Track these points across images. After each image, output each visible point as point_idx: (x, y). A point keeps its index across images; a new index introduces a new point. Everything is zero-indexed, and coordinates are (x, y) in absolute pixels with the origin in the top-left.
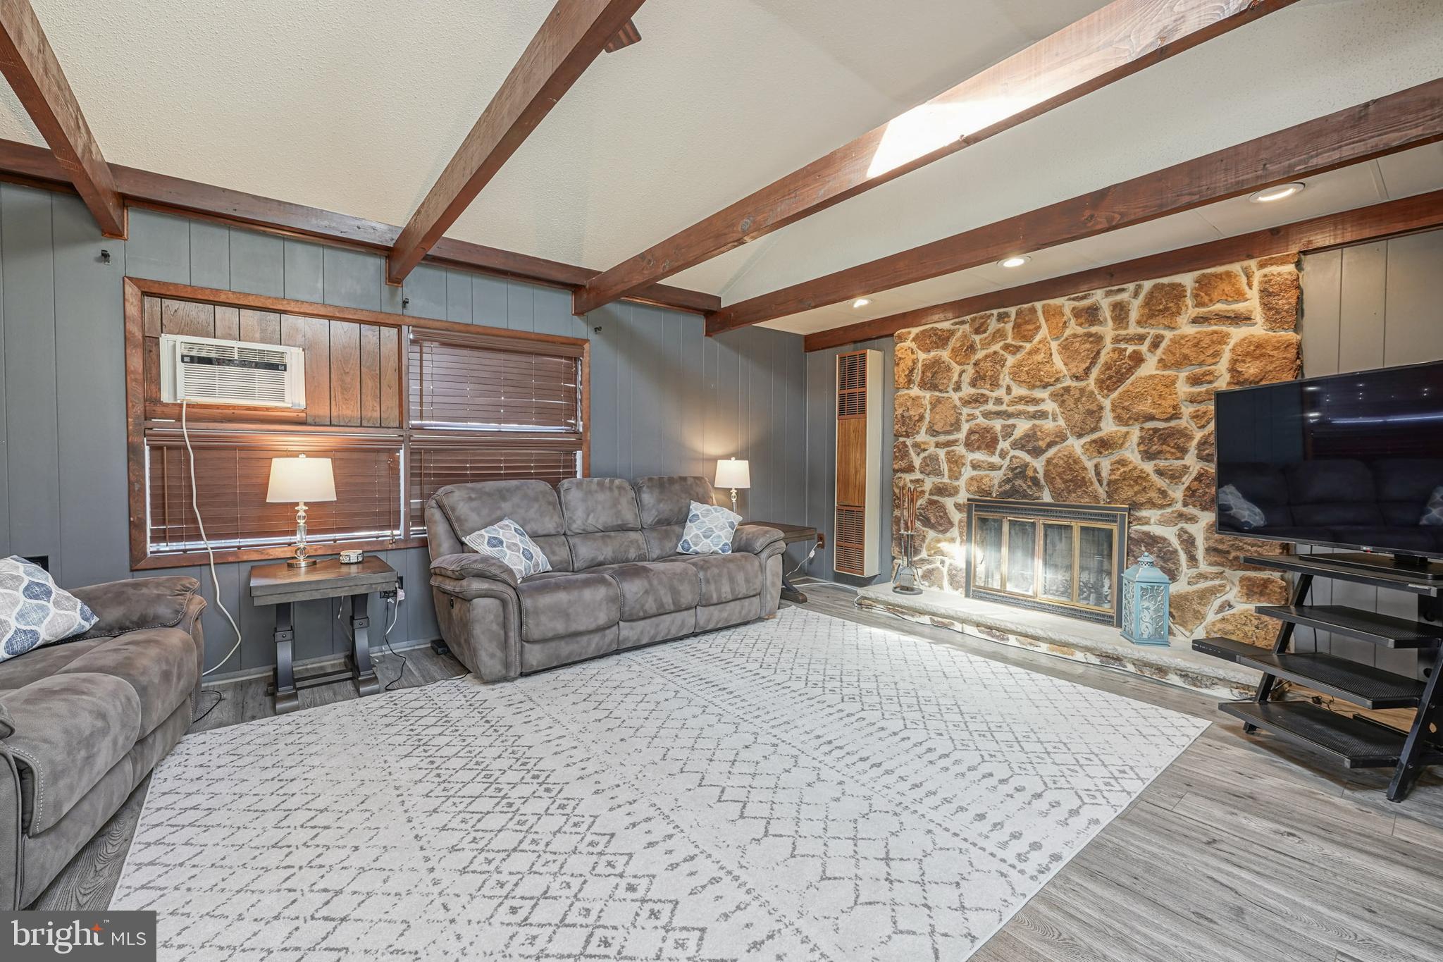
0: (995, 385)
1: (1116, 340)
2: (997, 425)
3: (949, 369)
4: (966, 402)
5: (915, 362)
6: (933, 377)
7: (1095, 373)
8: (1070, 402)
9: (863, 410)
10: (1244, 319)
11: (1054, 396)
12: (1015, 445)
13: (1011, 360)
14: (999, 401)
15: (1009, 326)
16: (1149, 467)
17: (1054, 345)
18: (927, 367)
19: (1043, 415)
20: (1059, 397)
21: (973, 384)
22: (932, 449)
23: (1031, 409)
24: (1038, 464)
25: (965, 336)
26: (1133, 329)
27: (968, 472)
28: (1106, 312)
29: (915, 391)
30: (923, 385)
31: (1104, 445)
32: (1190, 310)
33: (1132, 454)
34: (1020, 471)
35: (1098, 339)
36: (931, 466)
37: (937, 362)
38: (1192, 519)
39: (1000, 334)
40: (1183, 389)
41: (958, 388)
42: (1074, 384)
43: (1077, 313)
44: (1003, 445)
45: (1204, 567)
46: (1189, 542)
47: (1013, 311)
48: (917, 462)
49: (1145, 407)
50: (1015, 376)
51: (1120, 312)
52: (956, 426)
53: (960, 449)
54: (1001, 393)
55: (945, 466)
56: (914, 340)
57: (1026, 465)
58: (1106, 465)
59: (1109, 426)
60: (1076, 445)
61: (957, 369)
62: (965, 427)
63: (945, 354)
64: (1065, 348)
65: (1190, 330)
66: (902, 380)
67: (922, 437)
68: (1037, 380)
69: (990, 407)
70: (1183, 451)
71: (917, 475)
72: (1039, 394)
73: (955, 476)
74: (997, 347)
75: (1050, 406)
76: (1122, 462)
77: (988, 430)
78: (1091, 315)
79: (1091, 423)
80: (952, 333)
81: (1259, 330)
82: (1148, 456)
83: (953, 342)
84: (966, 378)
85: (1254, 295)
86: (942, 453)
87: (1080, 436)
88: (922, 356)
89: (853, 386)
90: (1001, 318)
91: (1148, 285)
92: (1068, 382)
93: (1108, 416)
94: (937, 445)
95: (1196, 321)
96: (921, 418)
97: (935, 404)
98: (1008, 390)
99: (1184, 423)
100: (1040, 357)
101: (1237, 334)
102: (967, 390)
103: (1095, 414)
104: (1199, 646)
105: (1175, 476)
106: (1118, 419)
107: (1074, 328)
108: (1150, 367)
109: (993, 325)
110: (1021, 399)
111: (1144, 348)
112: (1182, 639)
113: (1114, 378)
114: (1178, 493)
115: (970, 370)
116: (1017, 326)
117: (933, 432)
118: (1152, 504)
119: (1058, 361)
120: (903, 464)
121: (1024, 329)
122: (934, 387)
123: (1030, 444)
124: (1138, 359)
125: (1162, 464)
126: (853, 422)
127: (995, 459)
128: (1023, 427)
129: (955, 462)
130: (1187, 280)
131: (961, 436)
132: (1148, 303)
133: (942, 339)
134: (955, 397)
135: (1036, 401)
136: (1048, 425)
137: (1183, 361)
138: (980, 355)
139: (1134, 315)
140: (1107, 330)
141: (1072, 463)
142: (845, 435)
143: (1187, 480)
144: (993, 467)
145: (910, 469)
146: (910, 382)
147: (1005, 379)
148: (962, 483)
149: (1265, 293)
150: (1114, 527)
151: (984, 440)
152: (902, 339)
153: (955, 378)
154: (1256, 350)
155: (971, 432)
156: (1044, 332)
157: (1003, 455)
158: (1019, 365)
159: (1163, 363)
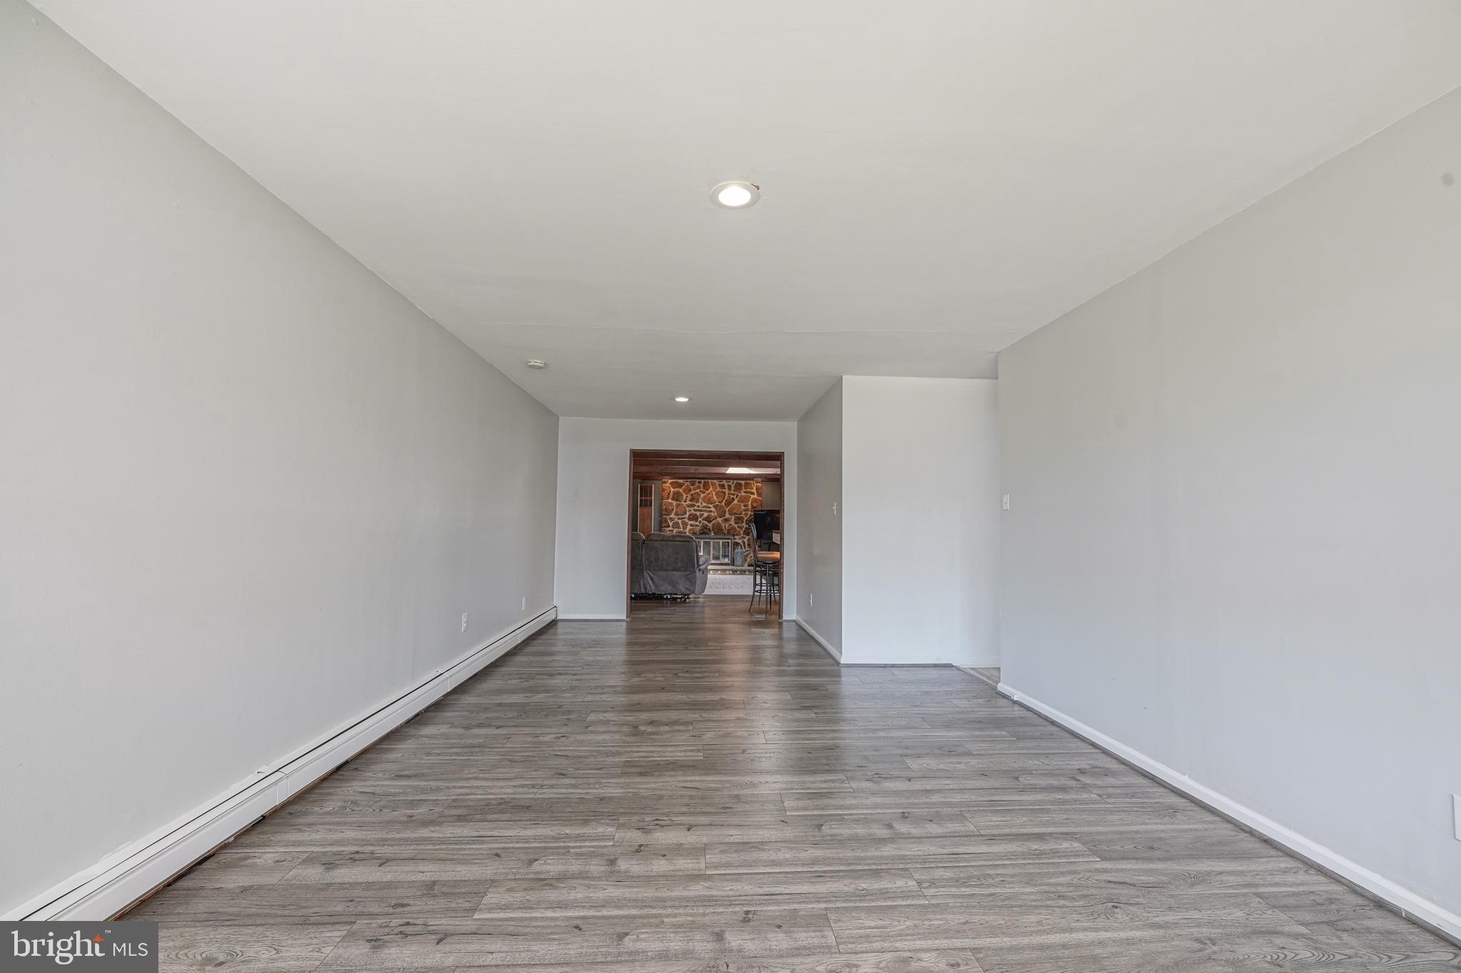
0: (698, 502)
1: (729, 494)
2: (698, 513)
3: (682, 495)
4: (688, 506)
5: (670, 491)
6: (677, 497)
7: (724, 501)
8: (718, 508)
9: (651, 506)
10: (753, 493)
11: (714, 507)
12: (703, 520)
13: (702, 495)
14: (698, 506)
15: (701, 486)
16: (736, 526)
17: (714, 493)
18: (674, 493)
19: (711, 511)
20: (715, 507)
21: (691, 501)
22: (676, 520)
23: (708, 509)
24: (710, 525)
25: (688, 486)
26: (732, 492)
27: (689, 527)
28: (726, 487)
29: (670, 501)
30: (673, 499)
31: (726, 520)
32: (744, 490)
33: (732, 522)
34: (705, 527)
35: (725, 493)
36: (676, 525)
37: (679, 492)
38: (745, 538)
39: (699, 487)
40: (743, 508)
41: (685, 501)
42: (719, 504)
43: (720, 485)
44: (699, 519)
45: (747, 549)
46: (744, 543)
47: (703, 481)
48: (671, 525)
49: (735, 511)
50: (704, 500)
51: (729, 487)
52: (686, 514)
53: (686, 520)
54: (699, 504)
55: (681, 526)
56: (670, 484)
57: (707, 525)
58: (727, 525)
59: (727, 516)
60: (720, 520)
61: (685, 495)
62: (688, 514)
63: (681, 490)
64: (717, 494)
65: (743, 494)
66: (666, 497)
67: (672, 516)
68: (710, 501)
69: (696, 508)
70: (743, 522)
71: (671, 528)
72: (710, 506)
73: (685, 528)
74: (698, 491)
75: (713, 509)
76: (731, 525)
77: (696, 515)
78: (723, 486)
79: (723, 514)
80: (684, 484)
81: (755, 496)
82: (736, 523)
83: (683, 487)
84: (689, 498)
85: (755, 488)
86: (680, 521)
87: (721, 517)
88: (672, 490)
89: (646, 496)
90: (700, 482)
91: (735, 481)
92: (717, 503)
93: (727, 513)
94: (679, 519)
95: (745, 492)
96: (673, 510)
97: (677, 506)
98: (701, 504)
99: (743, 515)
100: (711, 495)
101: (752, 496)
102: (688, 502)
103: (725, 512)
104: (749, 565)
105: (741, 528)
106: (730, 514)
107: (718, 489)
108: (735, 502)
109: (697, 484)
110: (705, 507)
111: (735, 497)
112: (747, 564)
113: (728, 503)
114: (742, 532)
115: (689, 497)
116: (704, 486)
117: (677, 514)
118: (737, 535)
119: (715, 498)
120: (666, 525)
121: (706, 486)
122: (678, 500)
123: (708, 519)
124: (733, 499)
125: (739, 525)
126: (646, 510)
127: (698, 523)
128: (706, 514)
129: (685, 524)
130: (743, 482)
131: (687, 516)
132: (735, 486)
133: (680, 486)
134: (684, 504)
135: (709, 508)
136: (713, 514)
137: (742, 501)
138: (693, 492)
139: (733, 488)
140: (727, 491)
141: (719, 523)
142: (642, 514)
143: (744, 529)
144: (697, 526)
145: (669, 526)
146: (668, 497)
147: (700, 501)
148: (687, 530)
149: (757, 489)
150: (730, 541)
151: (693, 518)
152: (665, 482)
153: (684, 498)
154: (755, 500)
155: (690, 515)
156: (711, 489)
157: (700, 522)
158: (705, 497)
159: (739, 501)
